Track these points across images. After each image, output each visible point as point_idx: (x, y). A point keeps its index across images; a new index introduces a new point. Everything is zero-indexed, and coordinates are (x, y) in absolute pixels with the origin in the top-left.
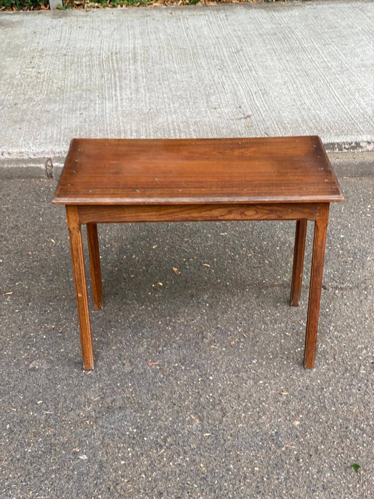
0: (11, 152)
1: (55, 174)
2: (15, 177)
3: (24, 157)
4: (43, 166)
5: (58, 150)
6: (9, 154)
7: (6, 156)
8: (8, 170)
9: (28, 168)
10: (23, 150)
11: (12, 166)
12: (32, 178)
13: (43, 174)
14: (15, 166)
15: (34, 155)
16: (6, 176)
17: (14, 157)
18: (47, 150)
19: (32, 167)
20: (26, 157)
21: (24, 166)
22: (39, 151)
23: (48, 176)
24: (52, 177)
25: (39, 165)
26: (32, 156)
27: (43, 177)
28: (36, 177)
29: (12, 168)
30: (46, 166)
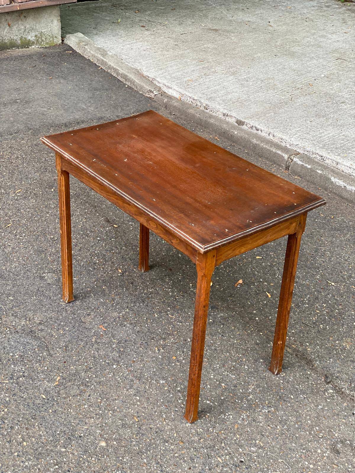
0: (275, 135)
1: (292, 168)
2: (264, 157)
3: (282, 144)
4: (286, 156)
5: (308, 149)
6: (274, 136)
7: (271, 137)
8: (262, 148)
9: (276, 153)
10: (284, 137)
11: (266, 146)
12: (275, 163)
13: (283, 164)
14: (268, 148)
15: (290, 146)
16: (258, 153)
17: (276, 140)
18: (300, 145)
19: (279, 154)
20: (283, 144)
21: (274, 151)
22: (294, 143)
23: (286, 168)
24: (289, 169)
25: (284, 155)
26: (288, 146)
27: (282, 167)
28: (278, 165)
29: (265, 148)
30: (289, 158)
